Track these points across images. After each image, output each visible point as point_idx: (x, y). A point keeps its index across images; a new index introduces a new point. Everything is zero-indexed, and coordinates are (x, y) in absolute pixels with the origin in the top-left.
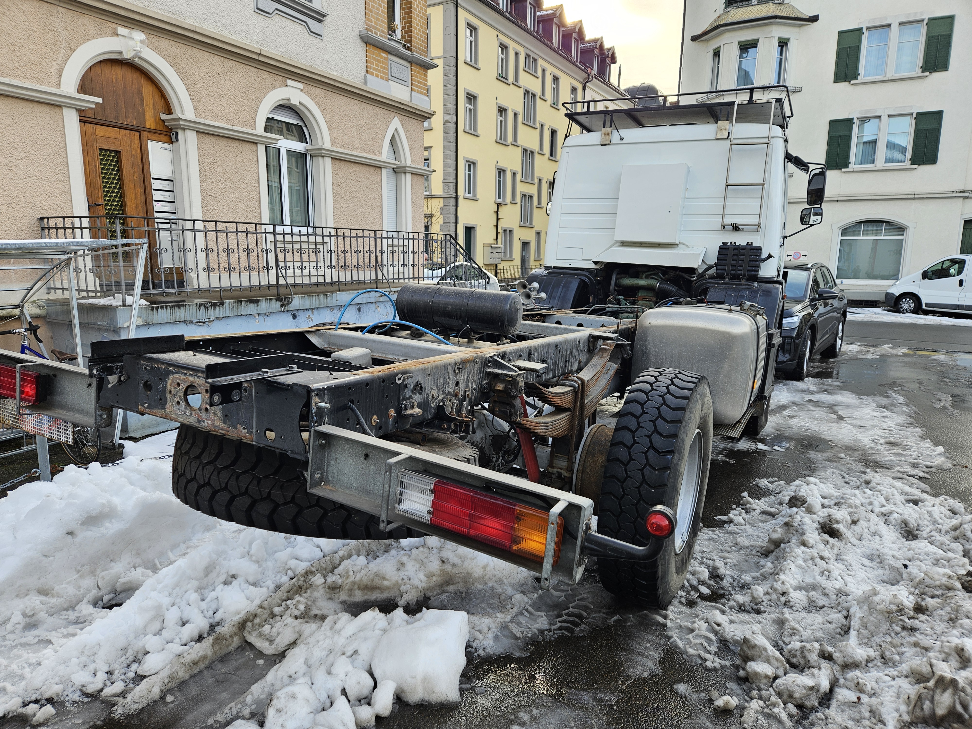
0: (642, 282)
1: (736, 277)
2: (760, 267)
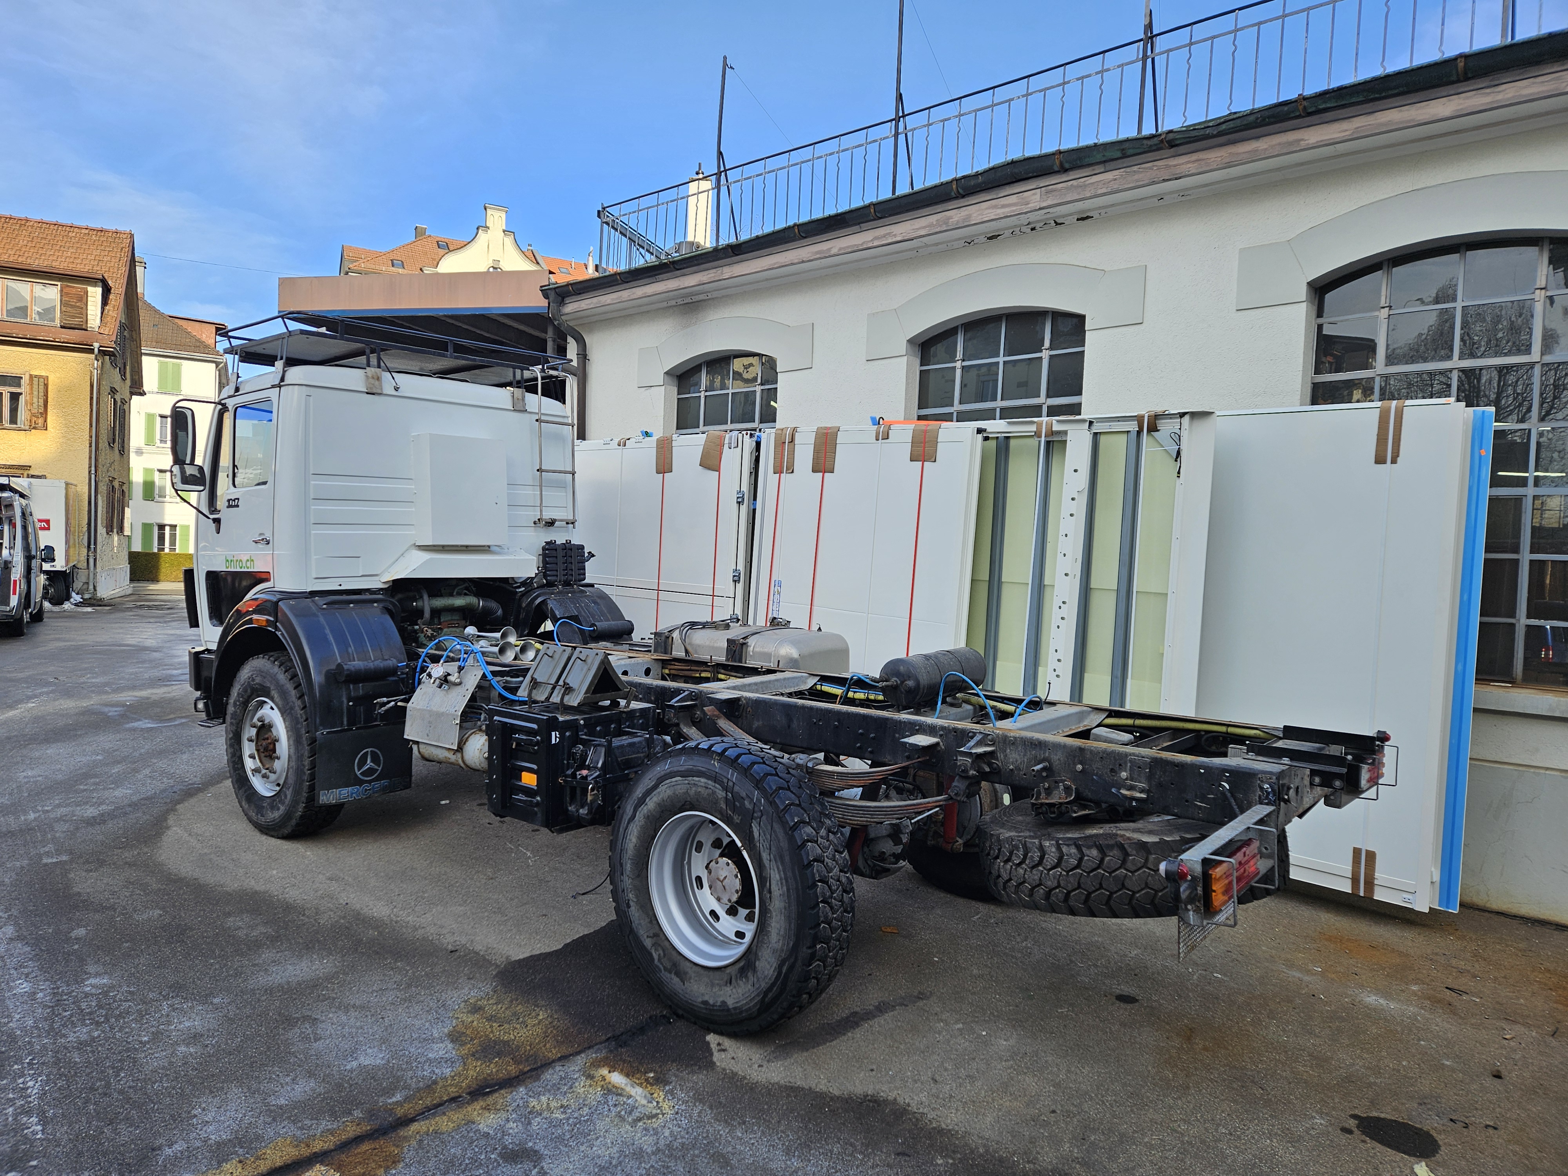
0: (459, 602)
1: (567, 584)
2: (584, 569)
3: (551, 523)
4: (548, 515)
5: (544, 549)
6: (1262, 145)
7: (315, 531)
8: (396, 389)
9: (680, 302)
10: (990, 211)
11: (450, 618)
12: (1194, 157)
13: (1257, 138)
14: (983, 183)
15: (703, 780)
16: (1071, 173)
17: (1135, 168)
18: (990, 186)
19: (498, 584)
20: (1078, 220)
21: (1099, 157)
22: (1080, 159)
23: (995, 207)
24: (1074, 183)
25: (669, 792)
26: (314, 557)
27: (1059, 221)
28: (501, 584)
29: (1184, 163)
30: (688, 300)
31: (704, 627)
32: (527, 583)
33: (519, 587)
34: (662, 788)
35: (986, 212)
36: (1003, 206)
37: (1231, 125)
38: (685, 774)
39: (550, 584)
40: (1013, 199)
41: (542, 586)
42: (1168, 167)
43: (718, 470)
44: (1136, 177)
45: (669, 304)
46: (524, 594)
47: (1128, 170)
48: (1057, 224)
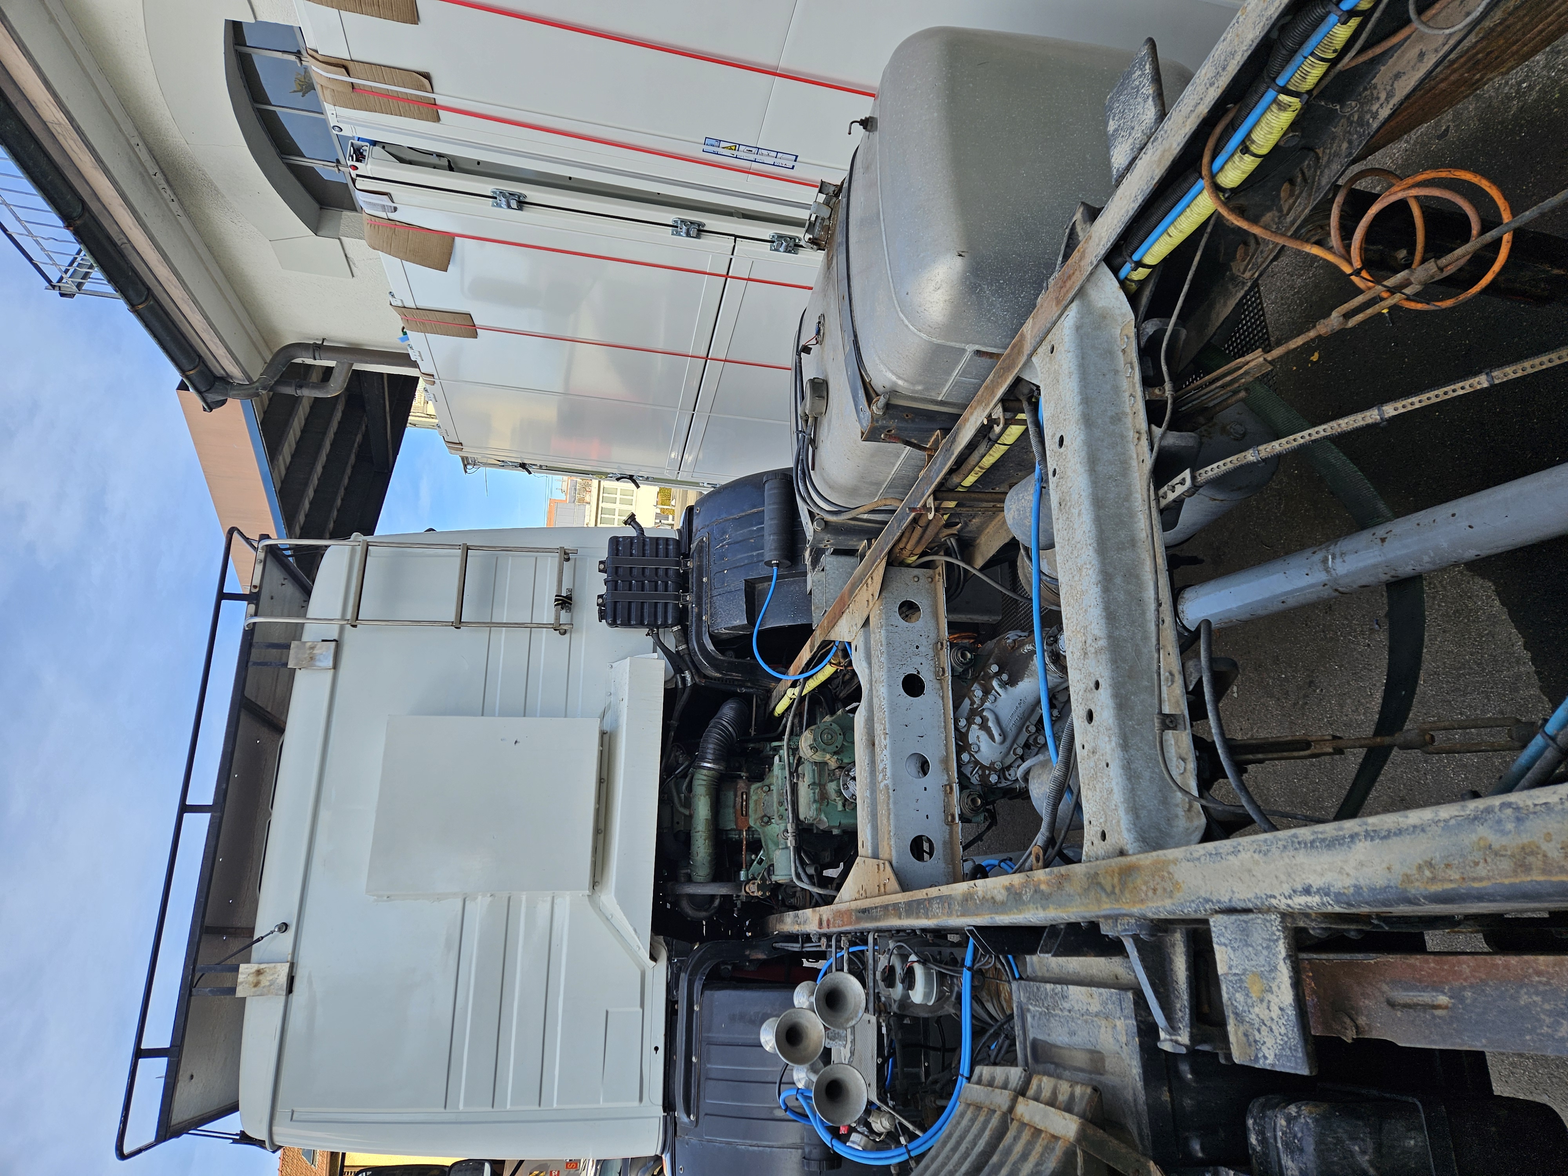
0: (702, 809)
1: (683, 582)
2: (658, 539)
3: (565, 602)
4: (547, 612)
5: (613, 624)
7: (554, 1100)
8: (284, 927)
9: (168, 194)
11: (731, 810)
19: (674, 723)
26: (602, 1104)
28: (676, 714)
30: (160, 179)
31: (813, 442)
32: (677, 661)
33: (684, 679)
39: (682, 616)
41: (684, 635)
43: (450, 238)
45: (180, 212)
46: (697, 670)
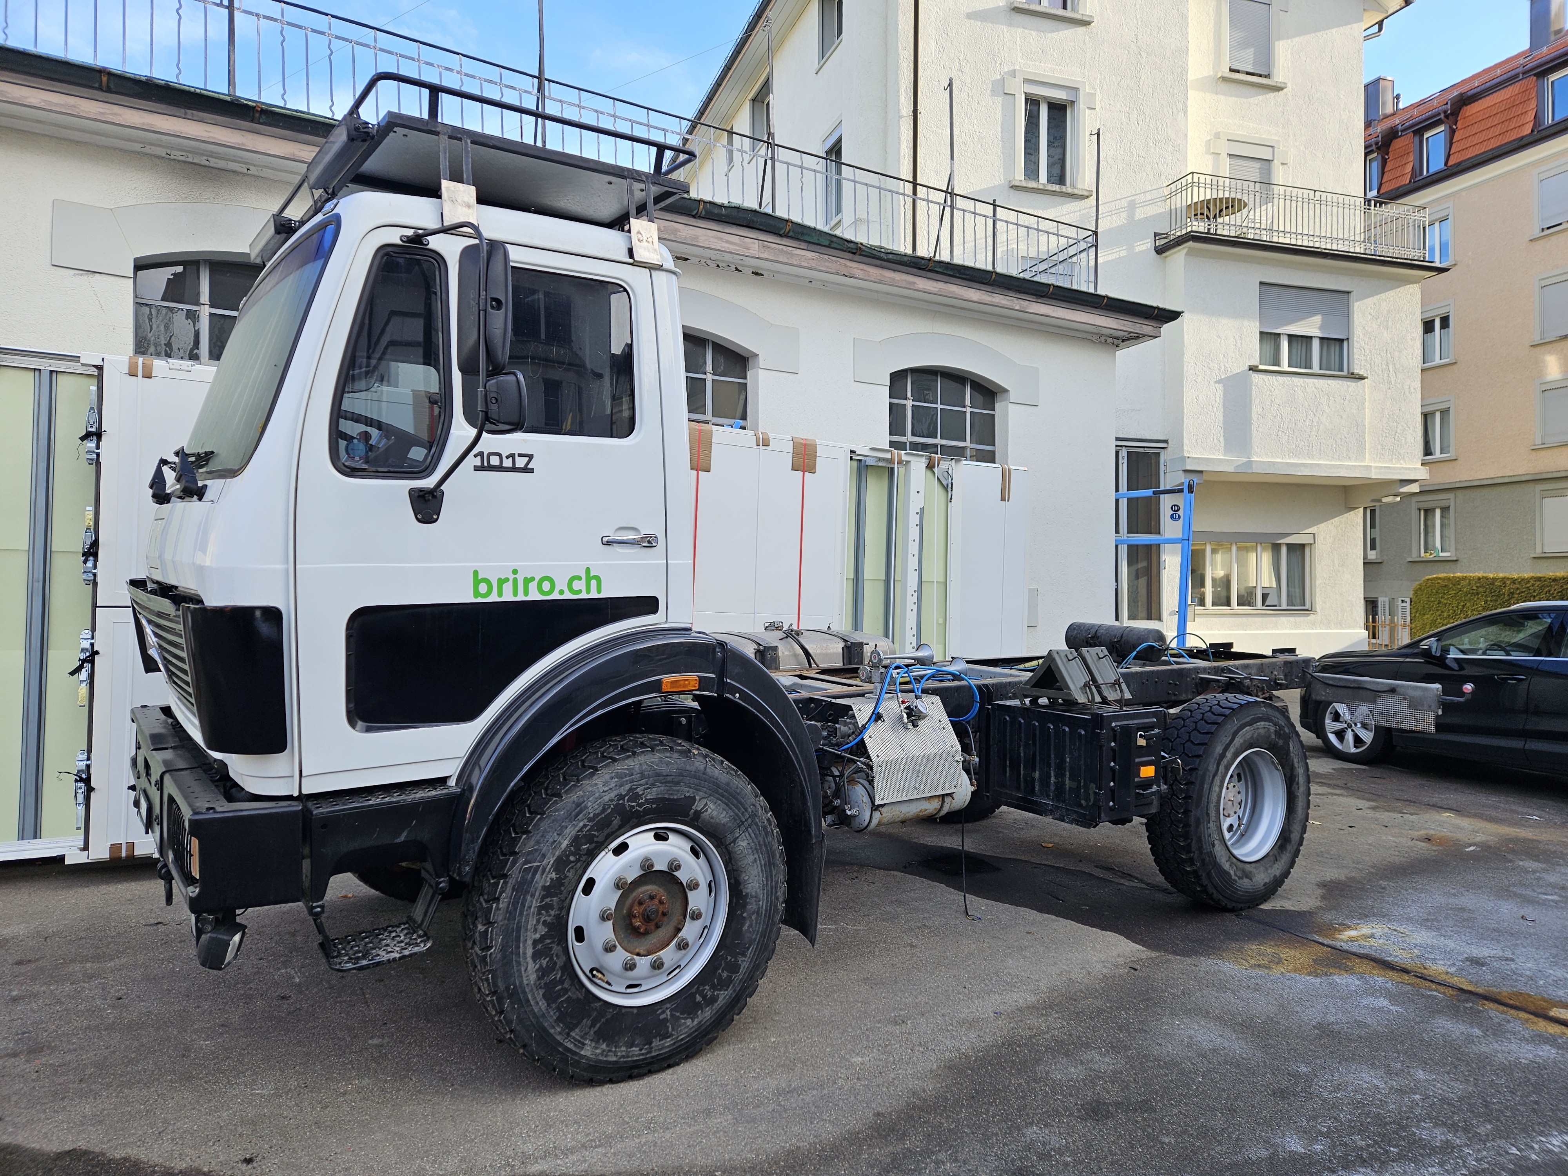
6: (898, 277)
10: (716, 241)
12: (862, 266)
13: (895, 271)
14: (725, 216)
15: (1262, 723)
16: (785, 239)
17: (826, 257)
18: (728, 220)
20: (753, 273)
21: (815, 239)
22: (803, 234)
23: (721, 239)
24: (785, 248)
25: (1242, 741)
27: (739, 268)
29: (856, 268)
34: (1237, 740)
35: (712, 240)
36: (727, 242)
37: (895, 257)
38: (1250, 724)
40: (735, 239)
42: (846, 266)
44: (826, 264)
47: (821, 256)
48: (737, 269)
